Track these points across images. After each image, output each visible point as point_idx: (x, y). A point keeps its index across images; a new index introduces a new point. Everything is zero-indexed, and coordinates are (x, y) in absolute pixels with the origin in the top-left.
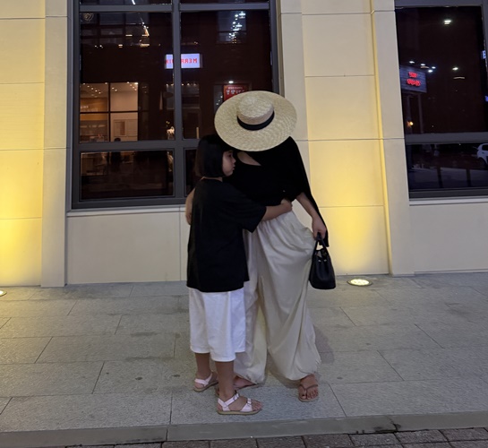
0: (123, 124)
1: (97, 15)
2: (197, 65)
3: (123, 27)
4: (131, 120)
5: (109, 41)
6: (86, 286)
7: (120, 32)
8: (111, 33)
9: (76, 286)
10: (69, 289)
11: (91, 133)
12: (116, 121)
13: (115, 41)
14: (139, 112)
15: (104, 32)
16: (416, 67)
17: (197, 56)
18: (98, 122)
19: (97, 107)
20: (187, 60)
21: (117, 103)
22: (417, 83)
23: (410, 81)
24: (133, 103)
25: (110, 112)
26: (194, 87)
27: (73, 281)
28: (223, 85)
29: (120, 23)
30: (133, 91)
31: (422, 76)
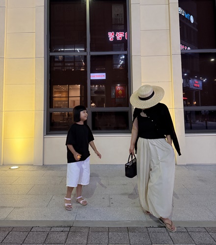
1: (64, 56)
2: (104, 78)
3: (74, 62)
4: (77, 100)
5: (68, 68)
6: (51, 165)
7: (73, 64)
8: (69, 65)
9: (47, 165)
10: (44, 166)
11: (62, 105)
12: (71, 101)
13: (70, 68)
14: (81, 97)
15: (66, 64)
16: (198, 79)
17: (104, 74)
18: (65, 101)
19: (64, 95)
20: (100, 76)
21: (72, 94)
22: (198, 86)
23: (195, 85)
24: (78, 93)
25: (69, 97)
26: (103, 87)
27: (46, 163)
28: (115, 86)
29: (73, 60)
30: (78, 89)
31: (200, 83)
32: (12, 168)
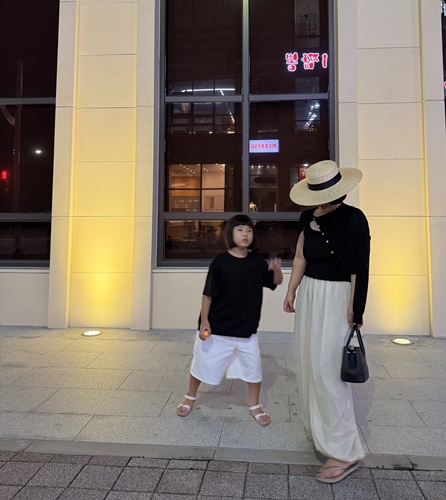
0: (212, 199)
1: (192, 104)
2: (276, 150)
3: (213, 116)
4: (219, 196)
5: (201, 129)
7: (210, 121)
8: (202, 122)
9: (159, 330)
10: (153, 332)
11: (186, 207)
12: (206, 197)
13: (206, 129)
14: (226, 189)
15: (197, 121)
17: (276, 142)
19: (192, 184)
20: (267, 146)
21: (208, 182)
24: (221, 182)
25: (201, 189)
26: (273, 169)
28: (299, 168)
30: (221, 172)
32: (86, 333)
